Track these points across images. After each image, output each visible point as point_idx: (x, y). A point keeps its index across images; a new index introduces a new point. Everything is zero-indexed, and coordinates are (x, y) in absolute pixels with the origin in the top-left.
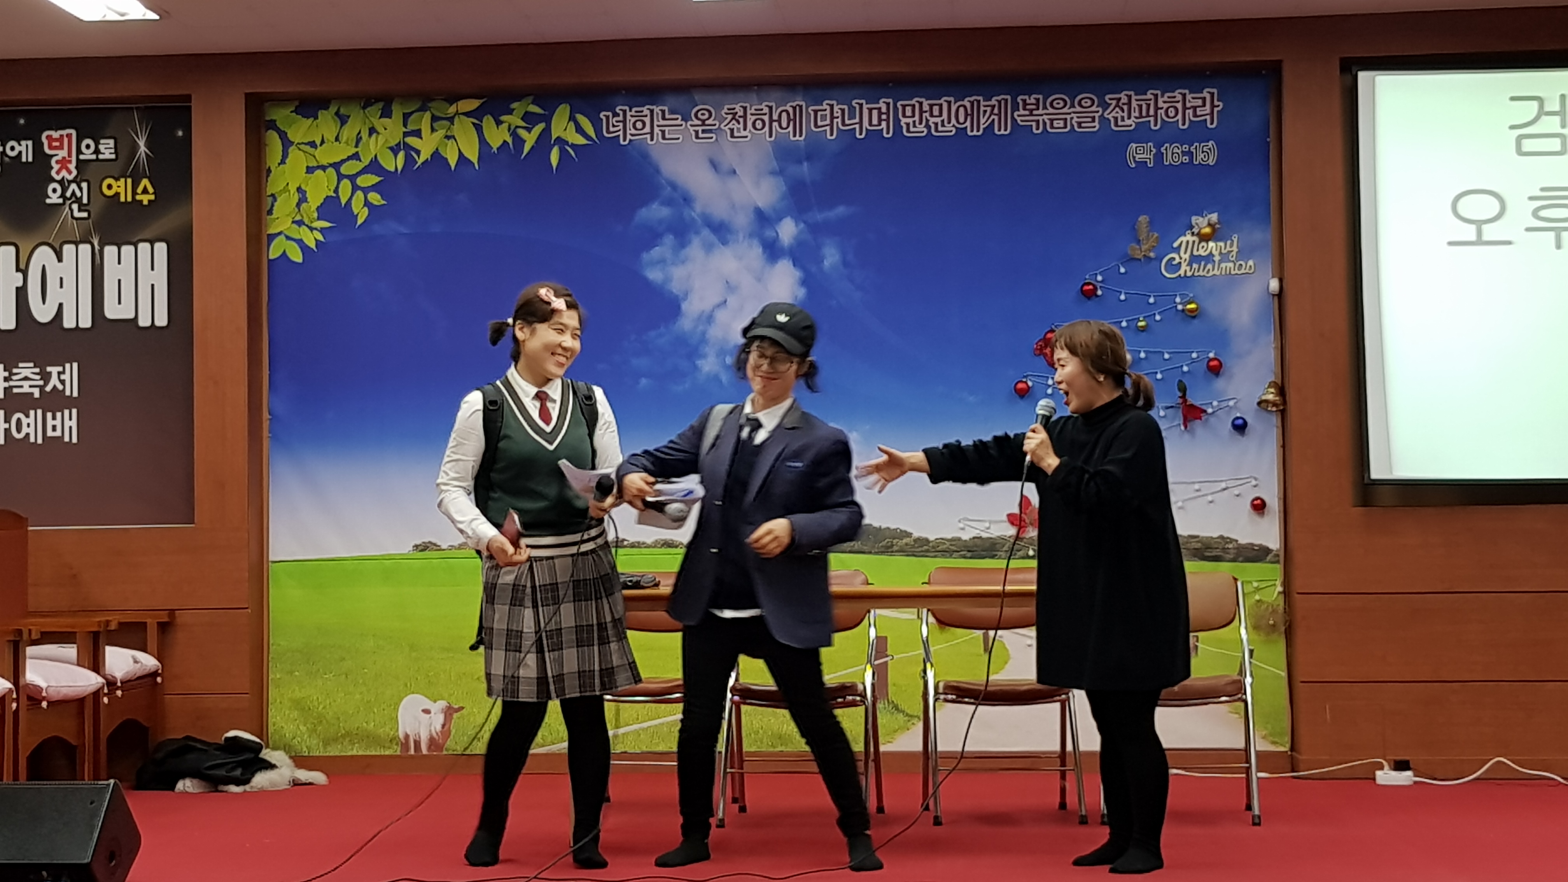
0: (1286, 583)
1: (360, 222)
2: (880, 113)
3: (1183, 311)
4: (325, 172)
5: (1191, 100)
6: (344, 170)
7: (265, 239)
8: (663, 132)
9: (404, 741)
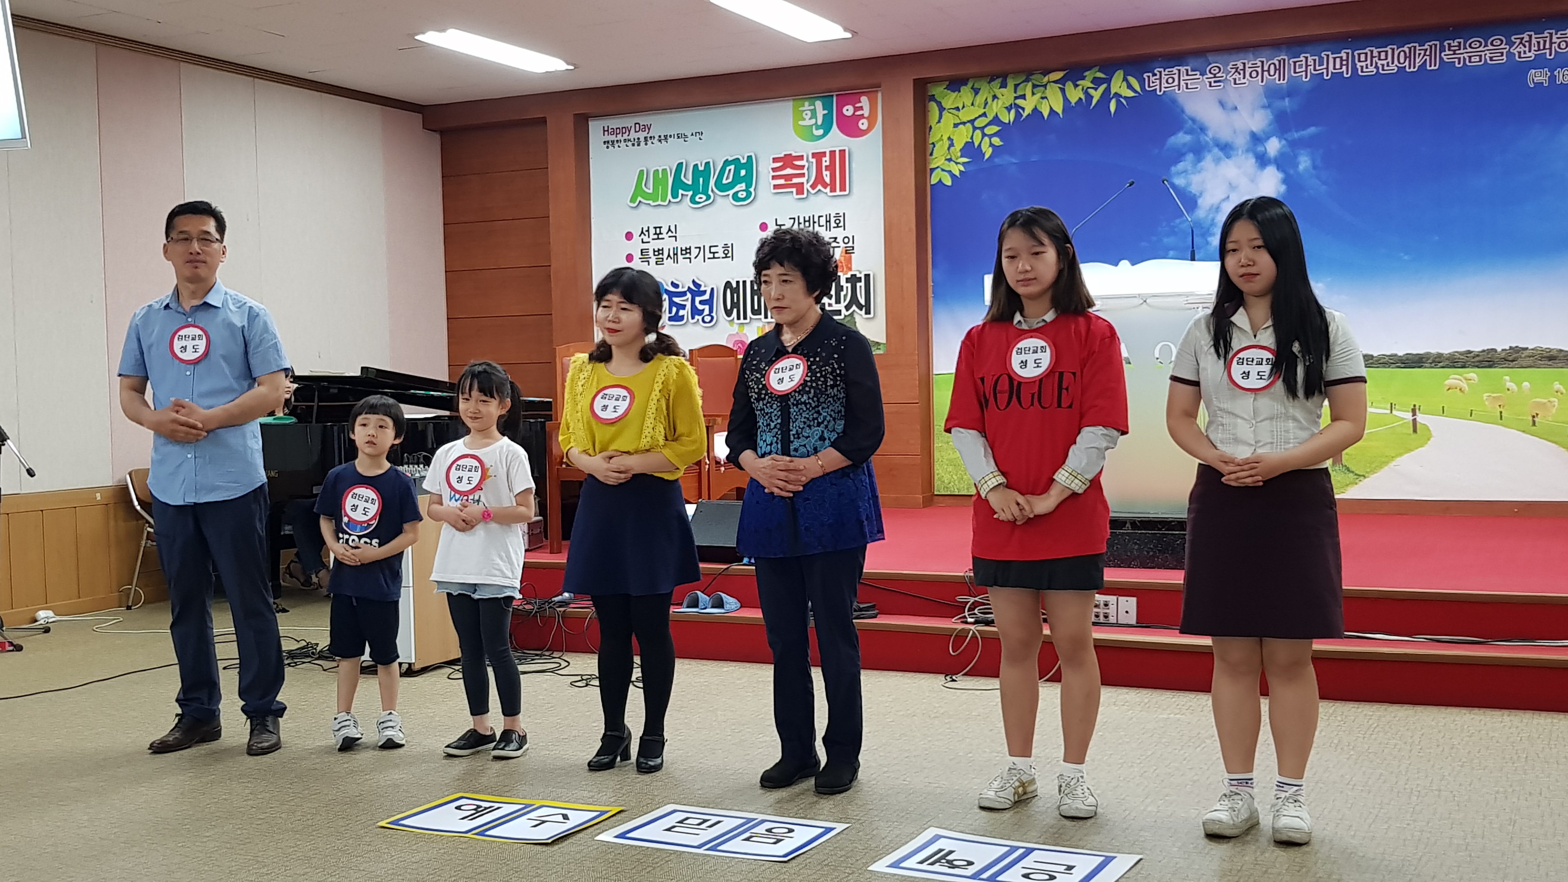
1: (987, 156)
2: (1342, 60)
4: (964, 126)
6: (977, 124)
7: (928, 171)
8: (1187, 84)
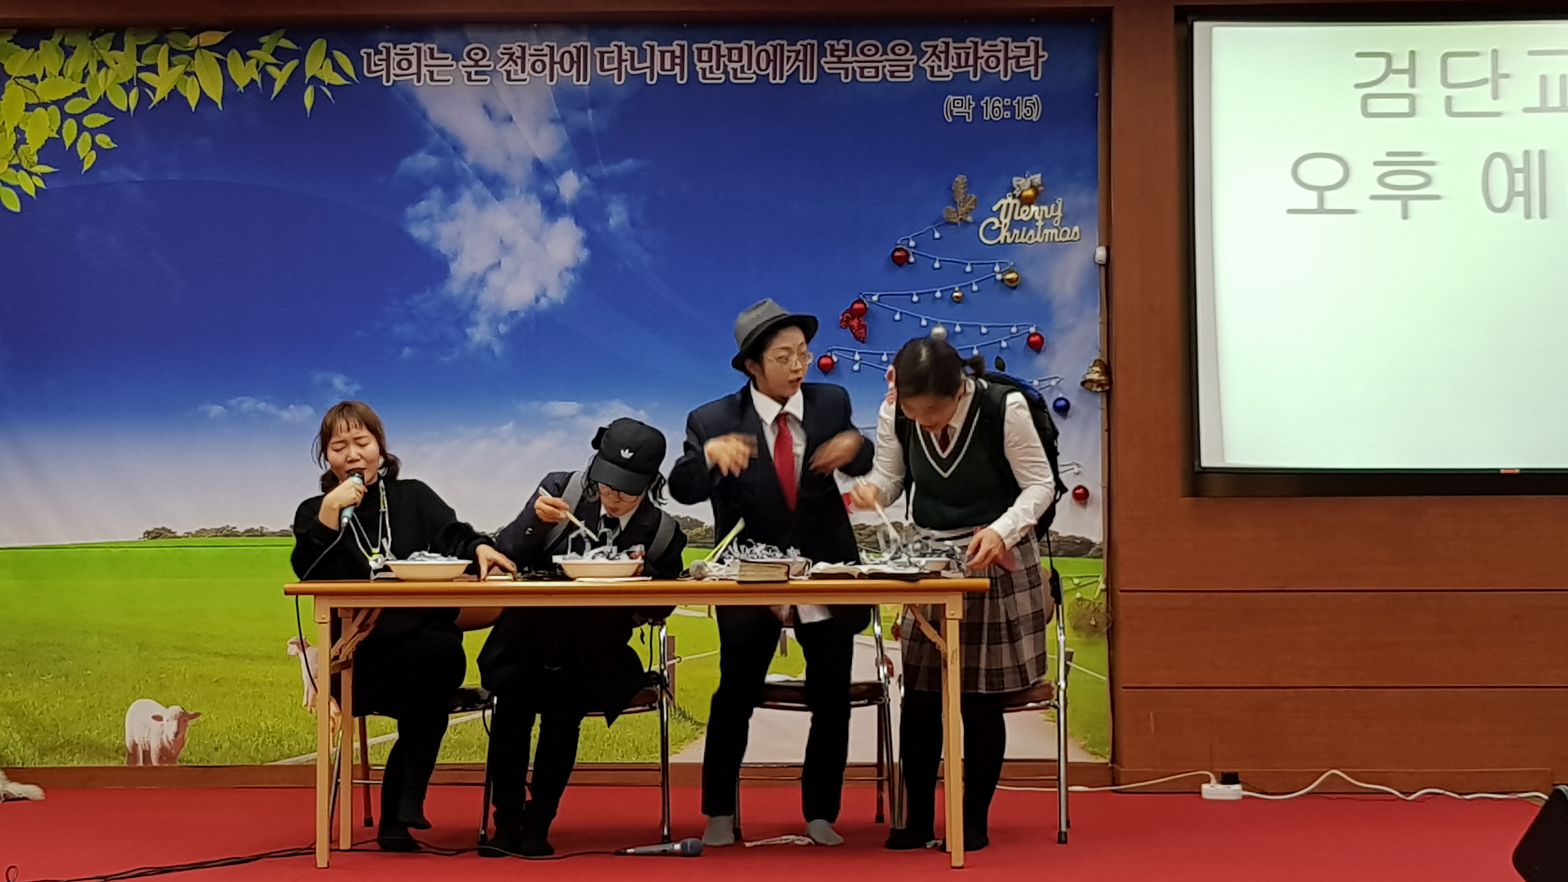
0: (1110, 580)
1: (86, 167)
2: (673, 57)
3: (1002, 280)
4: (46, 110)
5: (1014, 49)
6: (68, 108)
8: (431, 73)
9: (131, 751)
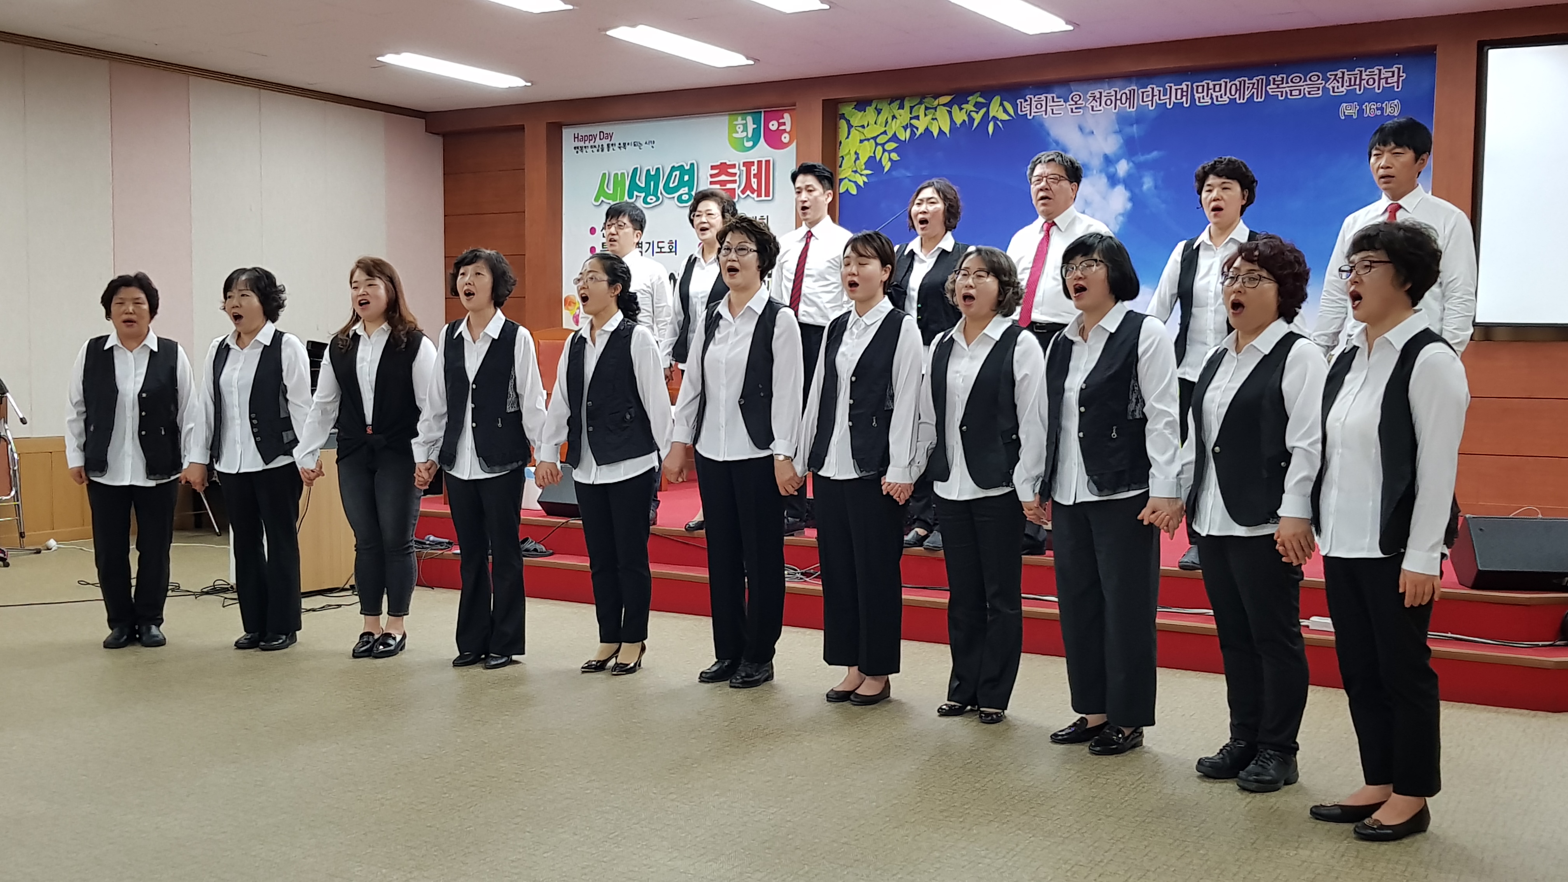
1: (886, 169)
2: (1182, 92)
4: (869, 142)
5: (1384, 73)
6: (878, 140)
8: (1053, 110)
